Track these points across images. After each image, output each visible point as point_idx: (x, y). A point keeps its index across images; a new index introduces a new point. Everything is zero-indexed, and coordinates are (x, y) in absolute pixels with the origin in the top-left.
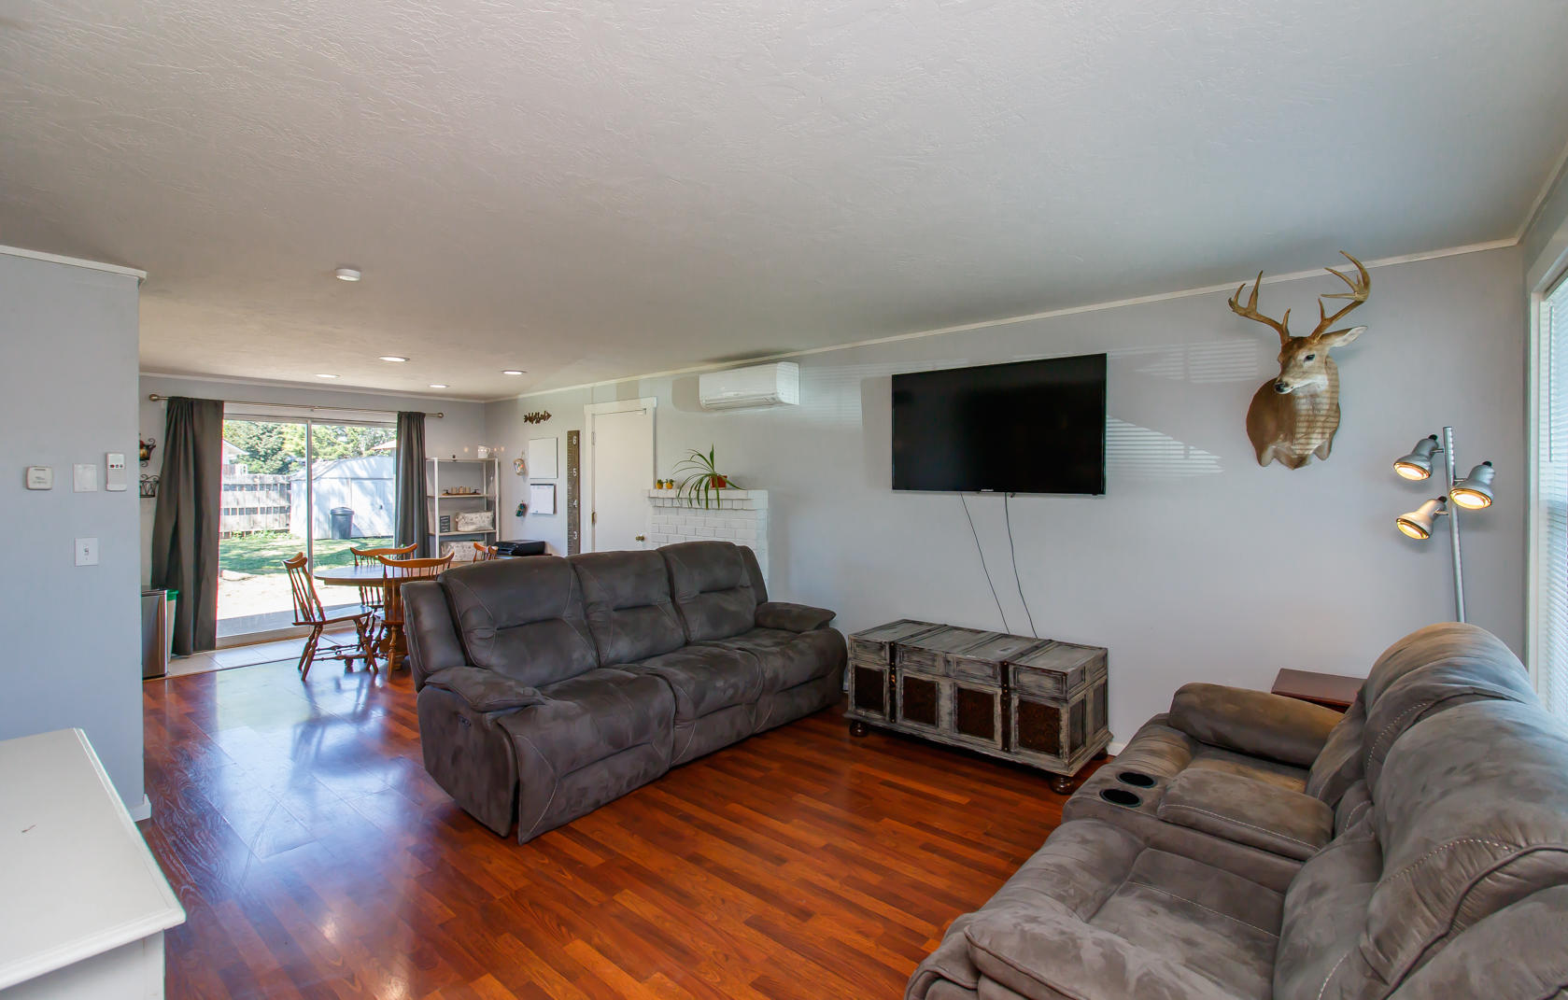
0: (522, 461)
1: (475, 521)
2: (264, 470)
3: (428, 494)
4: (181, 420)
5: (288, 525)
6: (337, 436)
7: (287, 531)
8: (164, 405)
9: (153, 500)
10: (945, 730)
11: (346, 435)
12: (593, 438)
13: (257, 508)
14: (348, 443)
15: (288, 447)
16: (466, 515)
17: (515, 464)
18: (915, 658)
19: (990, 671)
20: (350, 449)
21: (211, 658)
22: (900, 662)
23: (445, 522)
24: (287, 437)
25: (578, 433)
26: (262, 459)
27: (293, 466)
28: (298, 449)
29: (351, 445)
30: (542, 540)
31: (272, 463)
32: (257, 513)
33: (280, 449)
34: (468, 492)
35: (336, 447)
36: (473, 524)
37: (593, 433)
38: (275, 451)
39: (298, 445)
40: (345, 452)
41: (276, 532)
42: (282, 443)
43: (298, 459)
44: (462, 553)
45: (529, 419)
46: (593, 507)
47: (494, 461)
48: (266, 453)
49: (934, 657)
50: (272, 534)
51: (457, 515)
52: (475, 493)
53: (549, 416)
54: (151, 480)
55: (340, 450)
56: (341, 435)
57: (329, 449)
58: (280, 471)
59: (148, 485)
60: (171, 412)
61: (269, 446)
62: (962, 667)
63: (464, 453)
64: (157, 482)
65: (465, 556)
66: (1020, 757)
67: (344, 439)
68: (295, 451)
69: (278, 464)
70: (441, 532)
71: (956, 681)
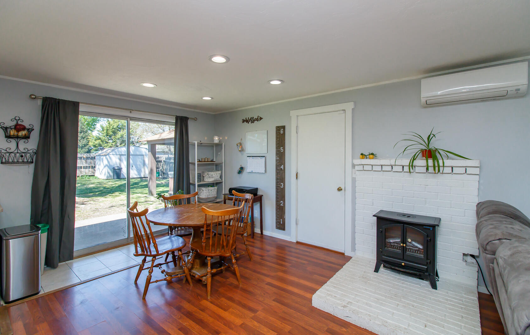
0: (241, 144)
1: (212, 176)
2: (81, 152)
3: (190, 162)
4: (51, 113)
5: (94, 173)
6: (108, 140)
7: (93, 176)
8: (40, 102)
9: (32, 166)
11: (112, 140)
12: (297, 129)
13: (82, 167)
14: (113, 142)
15: (90, 144)
16: (209, 173)
17: (237, 145)
20: (114, 145)
21: (70, 268)
23: (200, 177)
24: (91, 140)
25: (284, 127)
26: (81, 148)
27: (92, 151)
28: (94, 144)
29: (114, 143)
30: (256, 187)
31: (84, 149)
32: (82, 169)
33: (88, 145)
34: (209, 160)
35: (108, 144)
36: (212, 177)
37: (297, 127)
38: (85, 145)
39: (94, 143)
40: (112, 146)
41: (90, 176)
42: (88, 142)
43: (94, 148)
44: (208, 194)
45: (246, 121)
46: (297, 169)
47: (223, 143)
48: (82, 146)
50: (88, 177)
51: (203, 172)
52: (212, 161)
53: (261, 118)
54: (31, 151)
55: (110, 145)
56: (110, 140)
57: (106, 145)
58: (88, 152)
59: (28, 155)
60: (44, 108)
61: (83, 143)
63: (205, 140)
64: (35, 153)
65: (209, 195)
67: (111, 141)
68: (93, 145)
69: (87, 150)
70: (198, 182)
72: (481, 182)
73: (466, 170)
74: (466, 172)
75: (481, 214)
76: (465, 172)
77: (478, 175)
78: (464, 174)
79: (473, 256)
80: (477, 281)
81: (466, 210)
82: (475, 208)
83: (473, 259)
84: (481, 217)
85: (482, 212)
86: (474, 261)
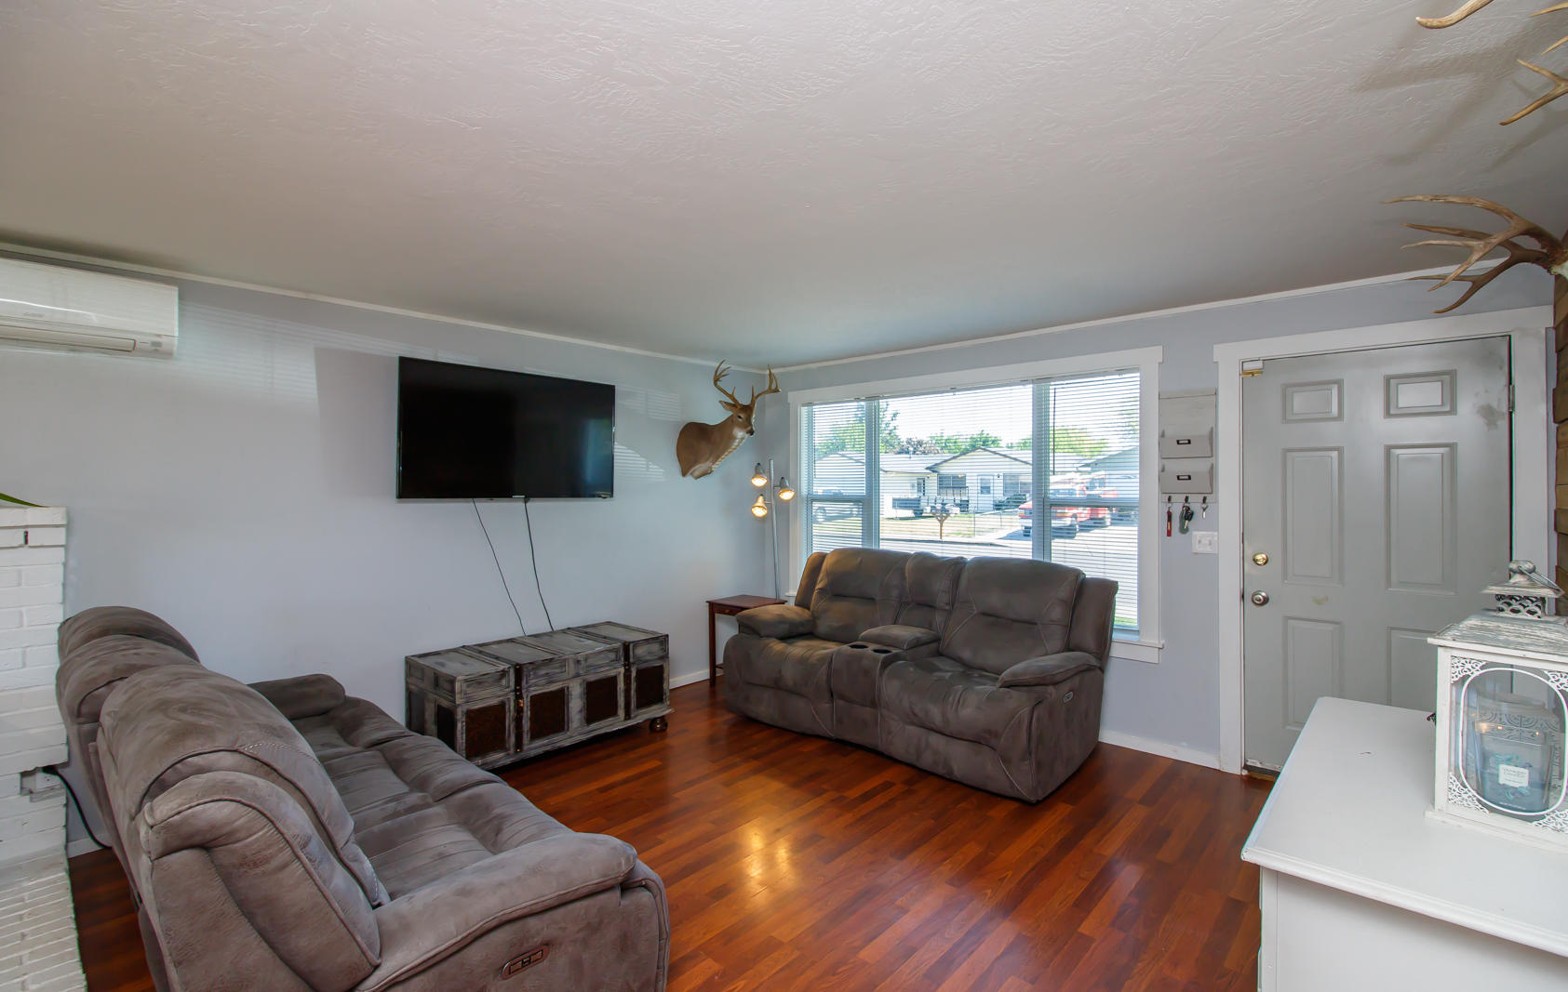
10: (577, 729)
18: (543, 672)
19: (612, 656)
22: (527, 683)
49: (563, 663)
62: (590, 661)
66: (639, 717)
71: (585, 677)
72: (72, 563)
73: (26, 537)
74: (26, 542)
75: (69, 644)
76: (22, 541)
77: (62, 546)
78: (21, 546)
79: (50, 770)
80: (64, 831)
81: (28, 649)
82: (55, 637)
83: (53, 776)
84: (70, 651)
85: (74, 640)
86: (55, 781)
